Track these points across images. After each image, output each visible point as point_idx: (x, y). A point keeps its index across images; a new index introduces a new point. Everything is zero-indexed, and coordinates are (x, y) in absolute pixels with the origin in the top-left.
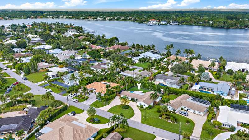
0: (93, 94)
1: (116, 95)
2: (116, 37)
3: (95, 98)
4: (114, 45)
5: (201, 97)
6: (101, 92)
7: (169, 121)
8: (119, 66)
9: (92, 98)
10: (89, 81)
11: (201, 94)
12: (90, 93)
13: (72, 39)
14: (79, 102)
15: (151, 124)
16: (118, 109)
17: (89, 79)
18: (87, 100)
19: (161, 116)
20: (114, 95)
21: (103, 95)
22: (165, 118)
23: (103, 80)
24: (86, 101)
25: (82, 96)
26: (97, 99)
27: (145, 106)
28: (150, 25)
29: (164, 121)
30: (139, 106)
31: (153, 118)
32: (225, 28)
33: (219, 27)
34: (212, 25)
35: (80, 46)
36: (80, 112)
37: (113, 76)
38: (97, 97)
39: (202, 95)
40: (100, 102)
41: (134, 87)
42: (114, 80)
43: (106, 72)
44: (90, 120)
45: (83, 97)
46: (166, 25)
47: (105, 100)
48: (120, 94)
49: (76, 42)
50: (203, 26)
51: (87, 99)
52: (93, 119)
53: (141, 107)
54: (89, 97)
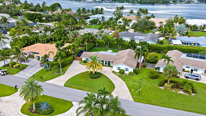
0: (35, 60)
1: (74, 59)
2: (58, 3)
3: (39, 65)
4: (58, 10)
5: (196, 52)
6: (47, 54)
7: (180, 92)
8: (68, 25)
9: (32, 67)
10: (26, 42)
11: (194, 49)
12: (29, 59)
13: (5, 6)
14: (9, 75)
15: (153, 103)
16: (83, 80)
17: (27, 40)
18: (25, 70)
19: (162, 85)
20: (70, 58)
21: (51, 59)
22: (172, 87)
23: (49, 42)
24: (22, 72)
25: (15, 64)
26: (43, 68)
27: (127, 70)
28: (88, 2)
29: (173, 93)
30: (118, 71)
31: (150, 89)
32: (151, 4)
33: (146, 3)
34: (141, 2)
35: (16, 12)
36: (10, 92)
37: (63, 35)
38: (42, 64)
39: (196, 49)
40: (47, 71)
41: (95, 48)
42: (65, 39)
43: (53, 31)
44: (31, 110)
45: (17, 65)
46: (101, 2)
47: (57, 66)
48: (80, 56)
49: (10, 8)
50: (133, 3)
51: (24, 68)
52: (36, 107)
53: (121, 74)
54: (27, 66)
